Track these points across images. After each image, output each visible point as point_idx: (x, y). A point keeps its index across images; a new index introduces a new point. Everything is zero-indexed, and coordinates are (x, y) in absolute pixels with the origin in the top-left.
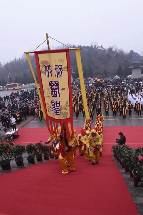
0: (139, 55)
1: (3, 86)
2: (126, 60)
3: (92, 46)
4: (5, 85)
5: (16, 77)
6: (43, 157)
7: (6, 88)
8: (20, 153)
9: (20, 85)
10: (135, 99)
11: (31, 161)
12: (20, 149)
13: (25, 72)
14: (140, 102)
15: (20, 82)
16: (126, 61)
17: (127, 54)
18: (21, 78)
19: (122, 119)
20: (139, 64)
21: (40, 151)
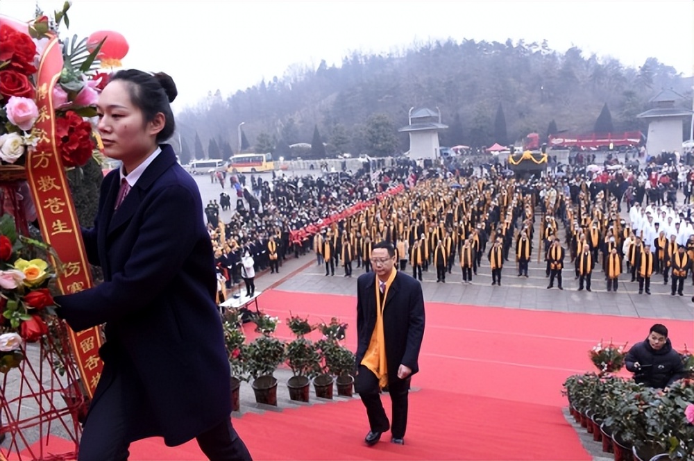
0: (678, 73)
1: (221, 160)
2: (626, 88)
3: (509, 42)
4: (226, 159)
5: (262, 135)
6: (335, 387)
7: (229, 166)
8: (268, 363)
9: (271, 160)
10: (657, 224)
11: (299, 393)
12: (270, 351)
13: (290, 120)
14: (673, 237)
15: (272, 151)
16: (629, 94)
17: (633, 70)
18: (274, 137)
19: (606, 290)
20: (675, 105)
21: (327, 365)
